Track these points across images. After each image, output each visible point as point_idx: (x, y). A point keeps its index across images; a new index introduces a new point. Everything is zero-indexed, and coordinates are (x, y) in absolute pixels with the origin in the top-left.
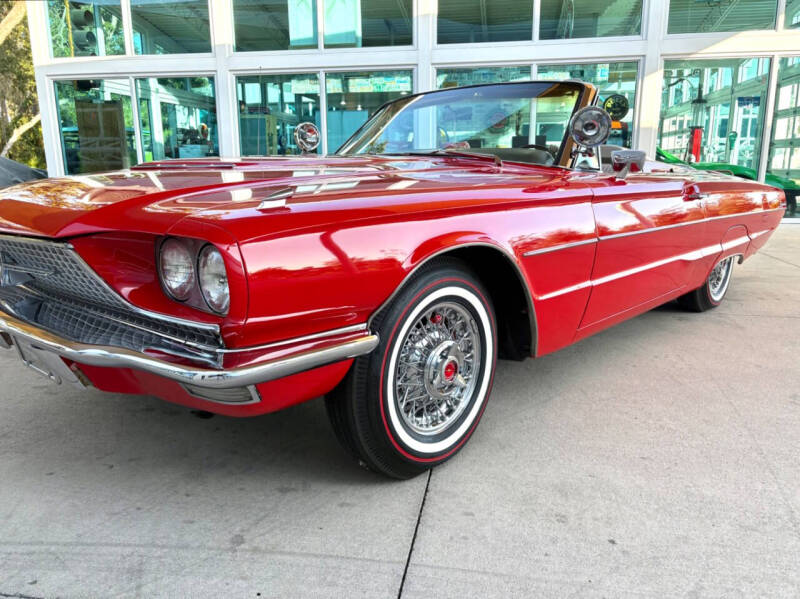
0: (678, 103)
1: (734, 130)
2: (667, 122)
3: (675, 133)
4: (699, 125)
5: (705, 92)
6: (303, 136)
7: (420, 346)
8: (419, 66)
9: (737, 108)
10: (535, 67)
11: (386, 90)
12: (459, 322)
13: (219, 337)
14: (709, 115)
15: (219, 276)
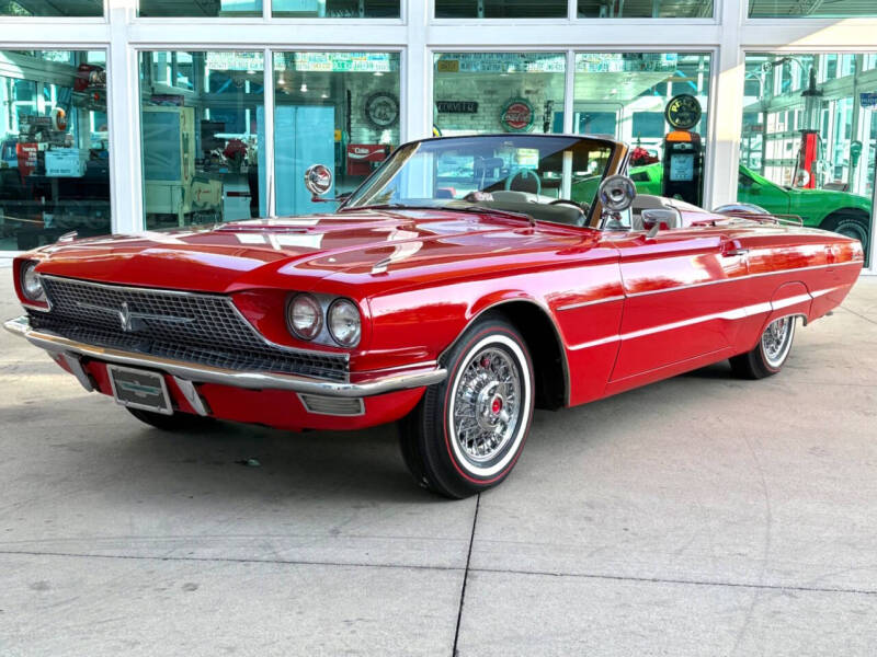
0: (786, 90)
1: (859, 139)
2: (772, 118)
3: (784, 136)
4: (813, 128)
5: (821, 78)
6: (313, 179)
7: (471, 384)
8: (409, 48)
9: (861, 109)
10: (571, 53)
11: (352, 70)
12: (502, 367)
13: (346, 363)
14: (827, 114)
15: (348, 321)
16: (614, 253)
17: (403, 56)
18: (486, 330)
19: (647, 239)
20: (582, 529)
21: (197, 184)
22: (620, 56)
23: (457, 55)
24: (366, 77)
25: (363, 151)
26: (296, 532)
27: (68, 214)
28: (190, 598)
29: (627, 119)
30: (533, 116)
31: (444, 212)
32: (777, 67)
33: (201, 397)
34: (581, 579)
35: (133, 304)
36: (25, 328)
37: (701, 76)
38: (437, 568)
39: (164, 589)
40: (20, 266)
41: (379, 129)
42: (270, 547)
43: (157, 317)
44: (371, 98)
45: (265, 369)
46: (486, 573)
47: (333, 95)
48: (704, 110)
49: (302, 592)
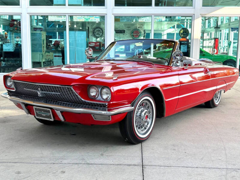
0: (209, 26)
1: (230, 40)
2: (205, 35)
3: (209, 39)
4: (217, 37)
5: (219, 23)
6: (87, 52)
7: (139, 111)
8: (108, 15)
9: (231, 32)
10: (153, 16)
11: (90, 21)
12: (147, 106)
13: (106, 106)
14: (221, 33)
15: (107, 93)
16: (177, 73)
17: (106, 17)
18: (144, 95)
19: (185, 69)
20: (173, 153)
21: (47, 54)
22: (165, 17)
23: (119, 17)
24: (93, 23)
25: (93, 44)
26: (90, 155)
27: (9, 62)
28: (63, 175)
29: (165, 35)
30: (140, 34)
31: (127, 61)
32: (206, 21)
33: (62, 116)
34: (176, 167)
35: (42, 89)
36: (8, 96)
37: (185, 23)
38: (134, 165)
39: (55, 173)
40: (5, 78)
41: (97, 38)
42: (84, 160)
43: (49, 92)
44: (95, 29)
45: (82, 107)
46: (148, 166)
47: (83, 28)
48: (190, 32)
49: (96, 173)
